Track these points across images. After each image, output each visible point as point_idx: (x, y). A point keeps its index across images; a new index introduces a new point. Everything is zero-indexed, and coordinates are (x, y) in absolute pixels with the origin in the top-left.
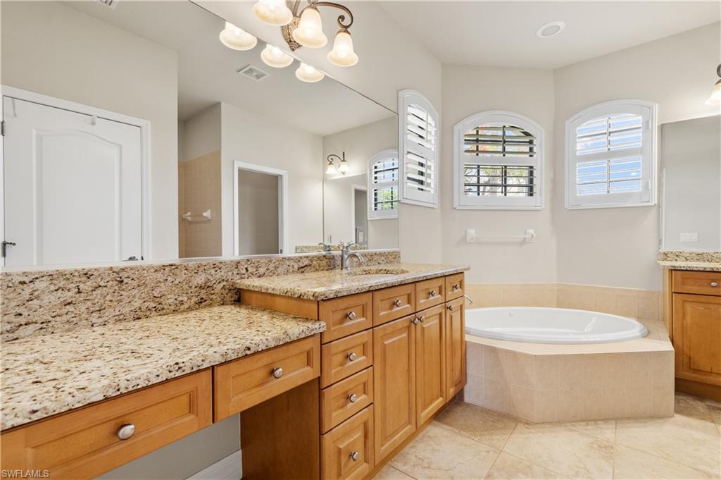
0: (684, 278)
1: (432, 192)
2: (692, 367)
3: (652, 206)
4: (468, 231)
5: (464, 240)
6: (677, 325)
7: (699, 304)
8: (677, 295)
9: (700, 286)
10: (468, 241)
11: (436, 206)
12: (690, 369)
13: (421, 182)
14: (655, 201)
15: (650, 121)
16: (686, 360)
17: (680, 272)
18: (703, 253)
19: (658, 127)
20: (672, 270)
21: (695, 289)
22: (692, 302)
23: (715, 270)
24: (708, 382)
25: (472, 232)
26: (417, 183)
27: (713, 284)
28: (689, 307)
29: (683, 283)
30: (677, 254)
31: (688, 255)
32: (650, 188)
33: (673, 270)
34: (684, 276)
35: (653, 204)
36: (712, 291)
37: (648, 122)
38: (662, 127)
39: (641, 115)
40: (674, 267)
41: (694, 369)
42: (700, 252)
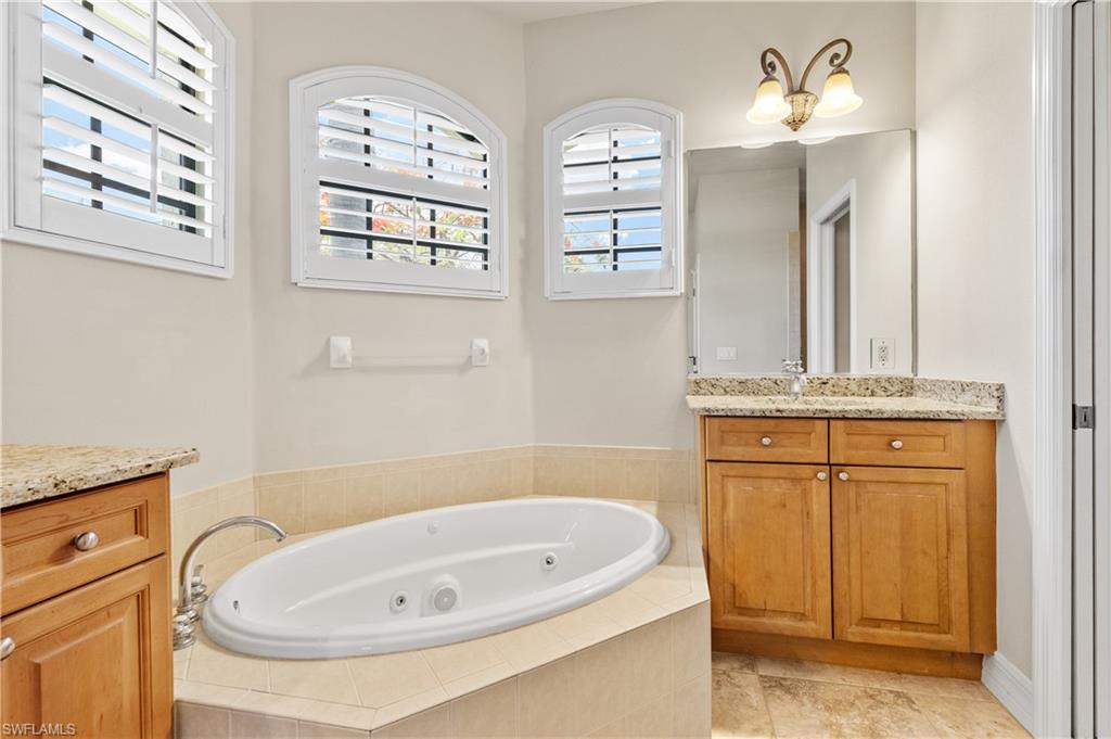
0: (723, 432)
1: (208, 234)
2: (737, 604)
3: (676, 297)
4: (334, 340)
5: (323, 362)
6: (714, 525)
7: (746, 480)
8: (713, 464)
9: (747, 445)
10: (333, 365)
11: (228, 274)
12: (735, 606)
13: (191, 211)
14: (681, 289)
15: (673, 142)
16: (728, 591)
17: (716, 420)
18: (747, 380)
19: (685, 154)
20: (705, 416)
21: (737, 452)
22: (735, 477)
23: (768, 414)
24: (761, 630)
25: (343, 344)
26: (177, 210)
27: (766, 441)
28: (732, 489)
29: (722, 442)
30: (713, 382)
31: (728, 384)
32: (674, 264)
33: (708, 416)
34: (723, 428)
35: (678, 293)
36: (764, 455)
37: (669, 143)
38: (691, 155)
39: (660, 130)
40: (708, 410)
41: (740, 608)
42: (743, 378)
